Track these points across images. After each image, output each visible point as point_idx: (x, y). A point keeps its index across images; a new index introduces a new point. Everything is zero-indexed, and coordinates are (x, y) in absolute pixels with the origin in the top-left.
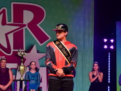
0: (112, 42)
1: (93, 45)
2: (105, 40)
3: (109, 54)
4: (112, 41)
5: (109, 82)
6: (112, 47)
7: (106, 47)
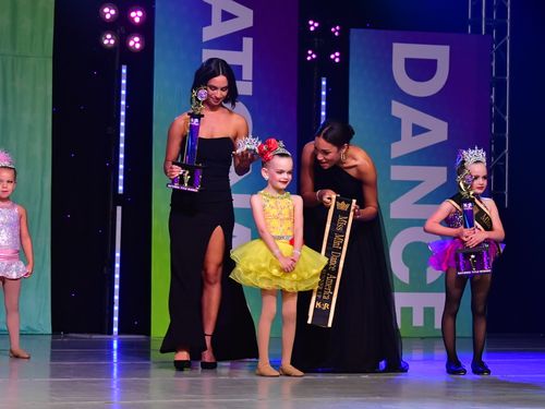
0: (137, 20)
1: (51, 31)
2: (109, 13)
3: (124, 71)
4: (137, 16)
5: (121, 188)
6: (135, 43)
7: (109, 40)
